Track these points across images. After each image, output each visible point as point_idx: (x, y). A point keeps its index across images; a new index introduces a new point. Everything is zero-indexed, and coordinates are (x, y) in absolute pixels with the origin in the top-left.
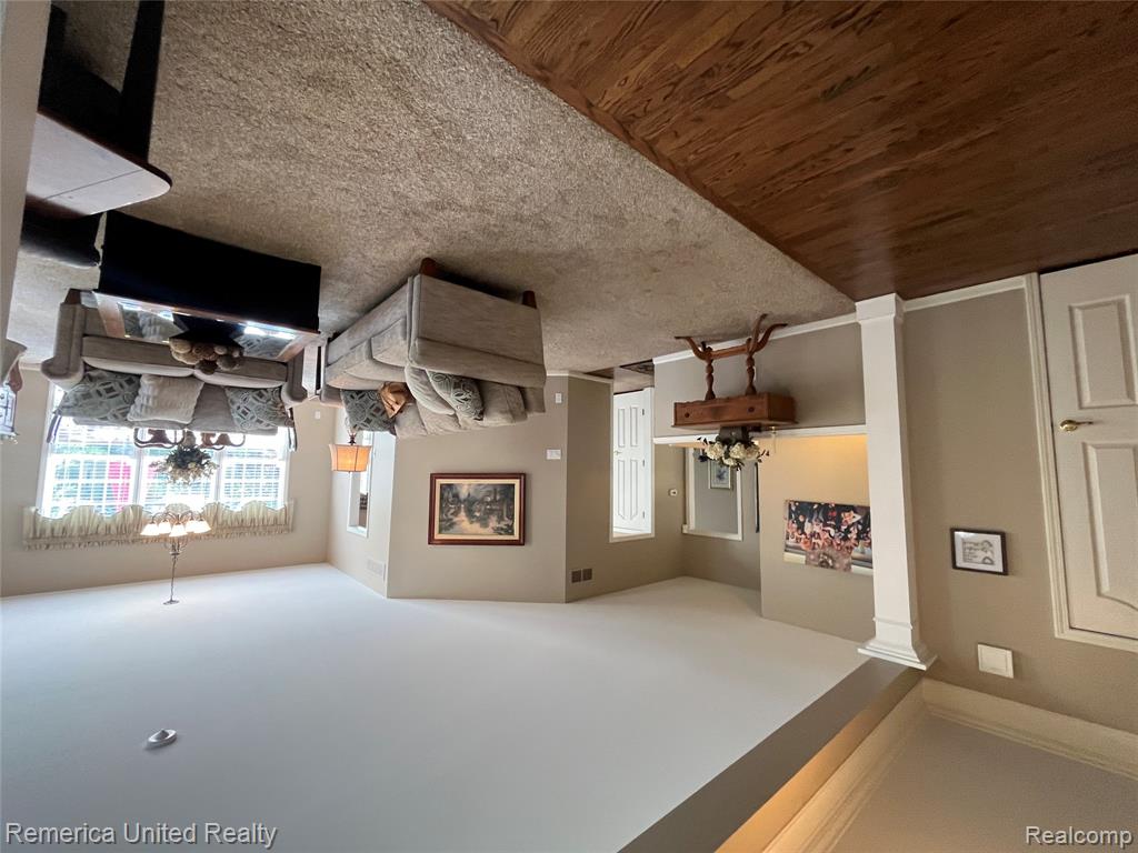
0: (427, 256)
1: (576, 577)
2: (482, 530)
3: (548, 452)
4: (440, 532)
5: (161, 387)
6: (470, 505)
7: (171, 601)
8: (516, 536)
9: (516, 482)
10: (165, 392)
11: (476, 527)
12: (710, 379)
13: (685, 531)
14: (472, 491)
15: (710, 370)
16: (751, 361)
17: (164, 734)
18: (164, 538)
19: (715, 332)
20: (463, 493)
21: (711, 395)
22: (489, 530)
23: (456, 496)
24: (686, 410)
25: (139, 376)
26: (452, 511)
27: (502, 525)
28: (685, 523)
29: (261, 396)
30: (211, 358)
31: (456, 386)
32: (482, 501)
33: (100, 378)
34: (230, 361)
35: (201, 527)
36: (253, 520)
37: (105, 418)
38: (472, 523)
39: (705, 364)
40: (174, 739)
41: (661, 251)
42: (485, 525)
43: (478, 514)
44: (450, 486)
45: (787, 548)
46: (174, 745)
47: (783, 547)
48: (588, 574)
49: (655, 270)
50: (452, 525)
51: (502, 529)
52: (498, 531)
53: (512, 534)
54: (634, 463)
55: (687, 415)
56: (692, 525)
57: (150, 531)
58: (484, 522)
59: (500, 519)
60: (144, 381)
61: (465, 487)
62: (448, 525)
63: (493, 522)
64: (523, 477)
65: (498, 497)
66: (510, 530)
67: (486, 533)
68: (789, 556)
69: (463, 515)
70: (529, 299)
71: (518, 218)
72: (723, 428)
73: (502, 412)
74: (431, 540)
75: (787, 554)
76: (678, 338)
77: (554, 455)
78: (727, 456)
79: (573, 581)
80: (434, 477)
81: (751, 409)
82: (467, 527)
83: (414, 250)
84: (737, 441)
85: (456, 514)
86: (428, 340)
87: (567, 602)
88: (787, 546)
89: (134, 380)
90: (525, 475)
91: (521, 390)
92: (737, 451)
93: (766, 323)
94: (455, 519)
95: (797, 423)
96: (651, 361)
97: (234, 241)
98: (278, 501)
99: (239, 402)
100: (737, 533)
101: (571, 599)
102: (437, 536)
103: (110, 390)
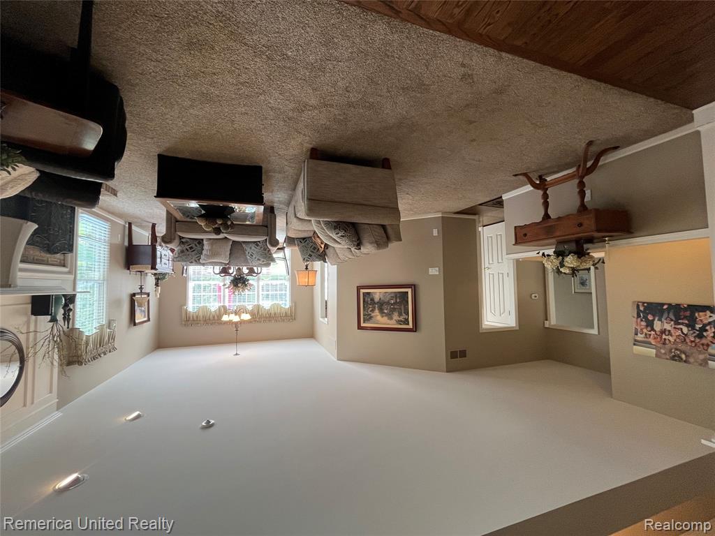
0: (311, 146)
1: (453, 355)
2: (389, 321)
3: (430, 269)
4: (364, 322)
5: (212, 244)
6: (381, 305)
7: (237, 354)
8: (411, 326)
9: (409, 291)
10: (214, 247)
11: (385, 320)
12: (546, 204)
13: (547, 326)
14: (381, 296)
15: (545, 196)
16: (582, 185)
17: (208, 422)
18: (230, 322)
19: (547, 165)
20: (377, 298)
21: (547, 216)
22: (393, 322)
23: (372, 300)
24: (524, 231)
25: (202, 240)
26: (371, 309)
27: (401, 318)
28: (547, 320)
29: (258, 245)
30: (216, 226)
31: (335, 228)
32: (388, 303)
33: (187, 242)
34: (227, 227)
35: (246, 317)
36: (275, 314)
37: (192, 262)
38: (382, 317)
39: (540, 192)
40: (213, 425)
41: (467, 105)
42: (391, 319)
43: (386, 311)
44: (369, 293)
45: (636, 343)
46: (212, 429)
47: (633, 342)
48: (463, 354)
49: (471, 122)
50: (371, 318)
51: (402, 321)
52: (399, 322)
53: (408, 324)
54: (501, 275)
55: (525, 235)
56: (553, 321)
57: (225, 318)
58: (390, 316)
59: (400, 315)
60: (205, 242)
61: (378, 294)
62: (369, 318)
63: (396, 316)
64: (414, 287)
65: (398, 300)
66: (406, 322)
67: (392, 323)
68: (638, 349)
69: (377, 311)
70: (385, 164)
71: (350, 105)
72: (559, 243)
73: (371, 243)
74: (360, 327)
75: (635, 347)
76: (516, 175)
77: (434, 271)
78: (562, 265)
79: (452, 358)
80: (359, 288)
81: (580, 225)
82: (380, 319)
83: (301, 144)
84: (570, 254)
85: (372, 311)
86: (313, 200)
87: (447, 372)
88: (635, 340)
89: (200, 242)
90: (414, 285)
91: (383, 227)
92: (571, 261)
93: (594, 149)
94: (373, 315)
95: (632, 233)
96: (501, 197)
97: (216, 160)
98: (286, 304)
99: (248, 250)
100: (592, 327)
101: (450, 370)
102: (363, 325)
103: (191, 248)
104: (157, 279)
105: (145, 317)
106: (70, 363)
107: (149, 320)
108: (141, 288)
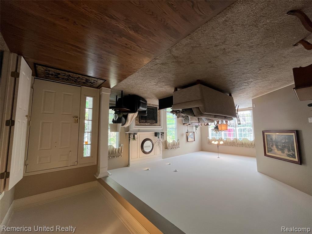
2: (282, 154)
4: (268, 153)
6: (277, 143)
7: (219, 157)
8: (297, 160)
9: (294, 135)
11: (280, 152)
14: (276, 138)
18: (214, 144)
20: (274, 139)
22: (285, 154)
23: (271, 139)
26: (271, 145)
27: (290, 153)
32: (281, 142)
36: (245, 143)
38: (278, 150)
42: (284, 153)
43: (280, 147)
44: (269, 135)
50: (272, 150)
51: (290, 155)
52: (288, 155)
53: (295, 158)
58: (282, 151)
59: (289, 151)
61: (274, 136)
62: (270, 150)
63: (286, 151)
65: (287, 141)
66: (294, 156)
69: (274, 146)
80: (263, 133)
82: (277, 152)
90: (297, 131)
94: (272, 148)
102: (267, 154)
103: (186, 118)
104: (196, 127)
105: (193, 139)
106: (166, 148)
107: (195, 141)
108: (188, 130)
